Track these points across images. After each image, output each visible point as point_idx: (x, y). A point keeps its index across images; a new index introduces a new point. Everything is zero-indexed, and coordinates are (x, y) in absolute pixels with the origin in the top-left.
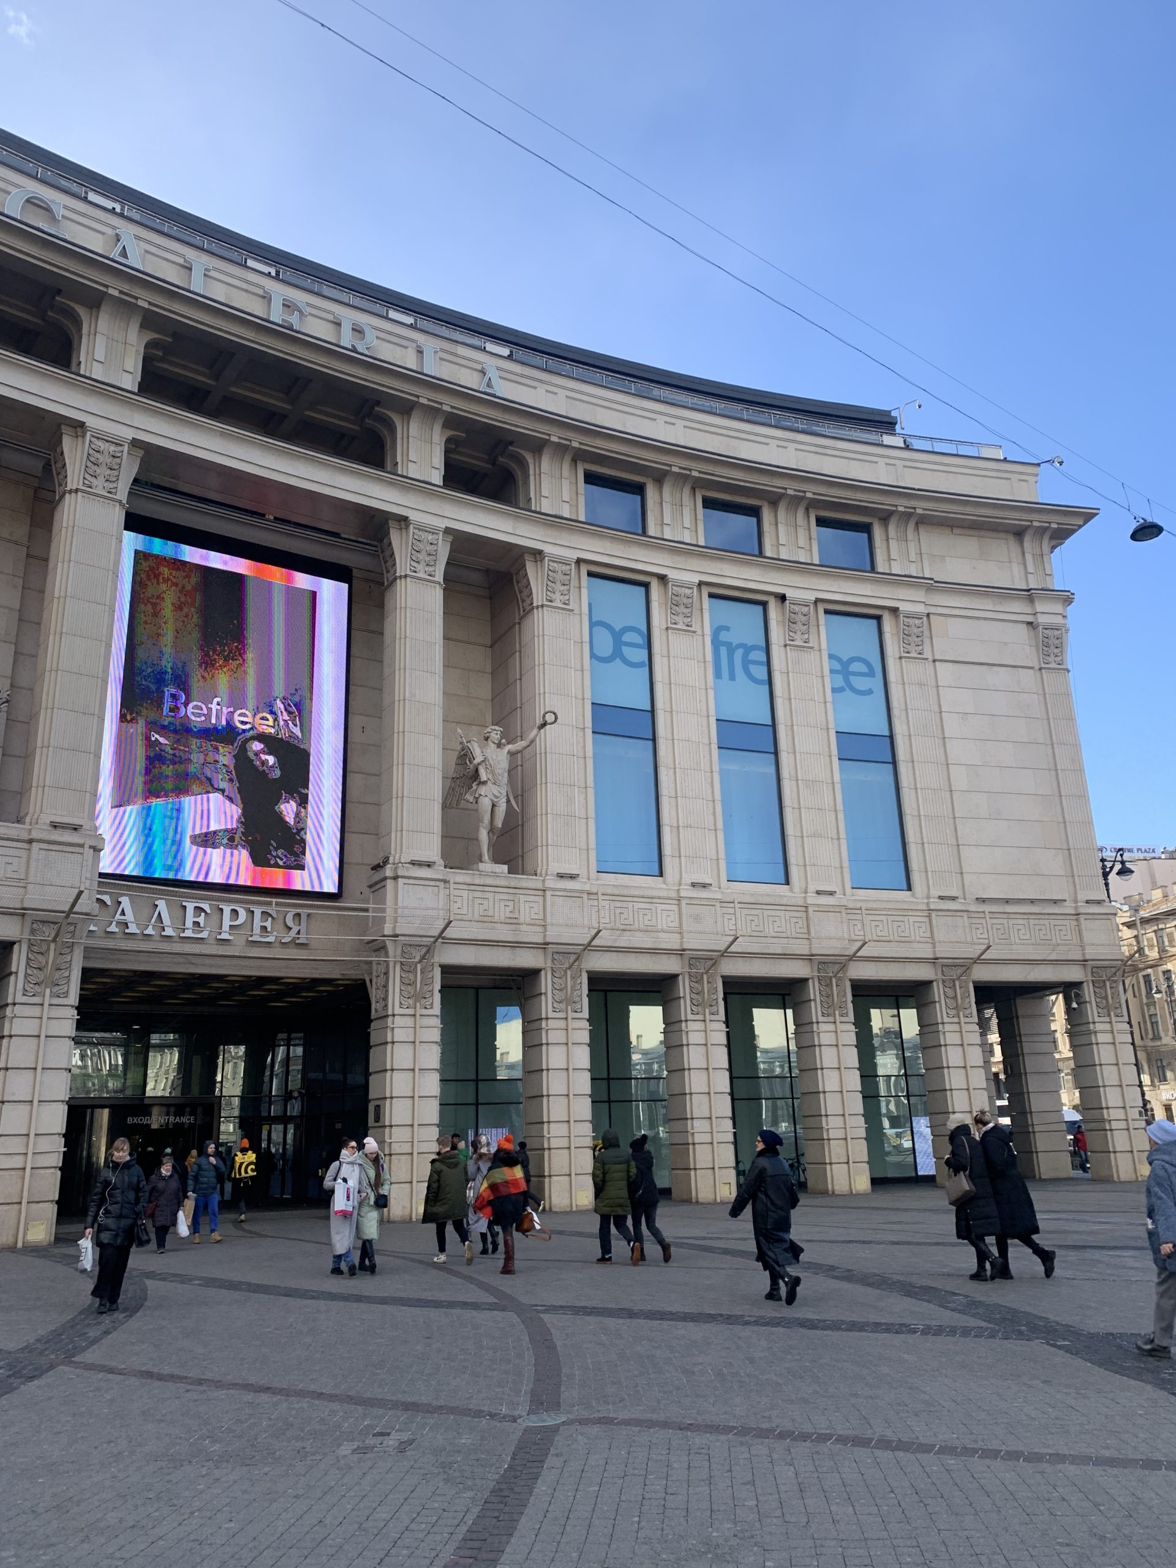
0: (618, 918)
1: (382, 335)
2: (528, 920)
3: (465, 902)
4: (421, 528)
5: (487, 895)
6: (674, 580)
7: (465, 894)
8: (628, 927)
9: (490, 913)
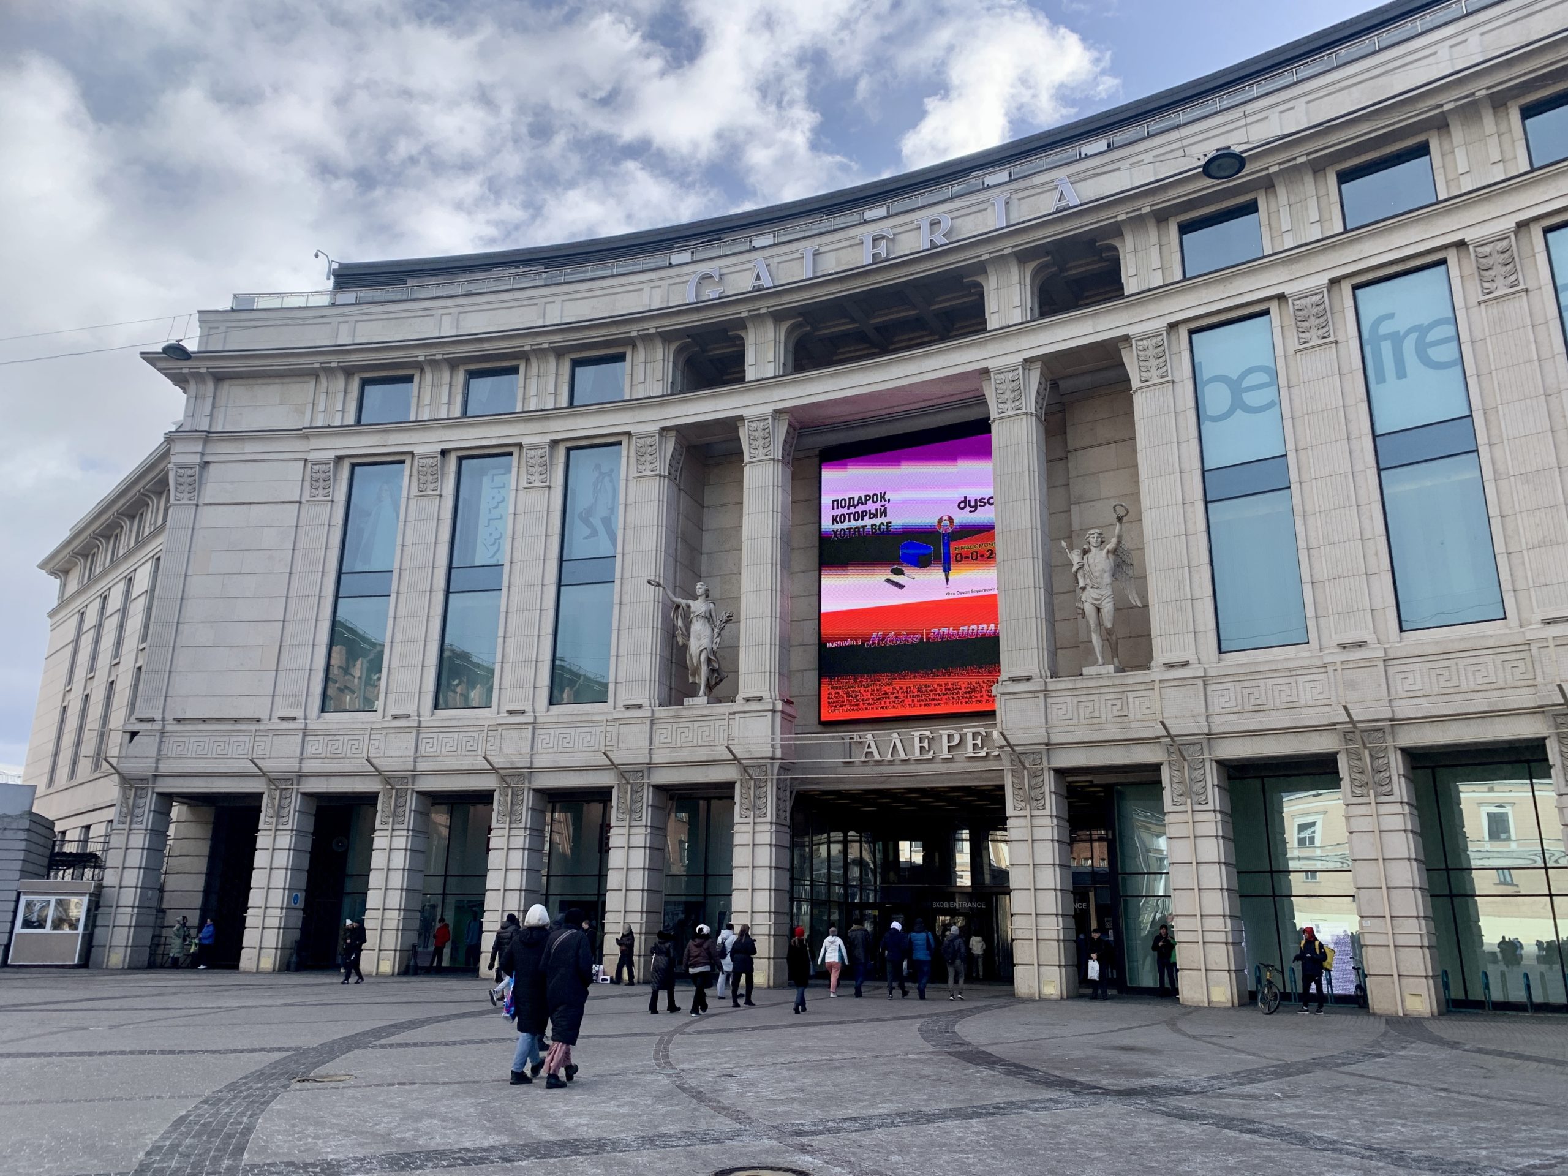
0: (1246, 700)
1: (955, 214)
2: (1139, 717)
3: (1070, 708)
4: (1001, 371)
5: (1091, 698)
6: (1293, 294)
7: (1069, 700)
8: (1262, 708)
9: (1096, 714)
